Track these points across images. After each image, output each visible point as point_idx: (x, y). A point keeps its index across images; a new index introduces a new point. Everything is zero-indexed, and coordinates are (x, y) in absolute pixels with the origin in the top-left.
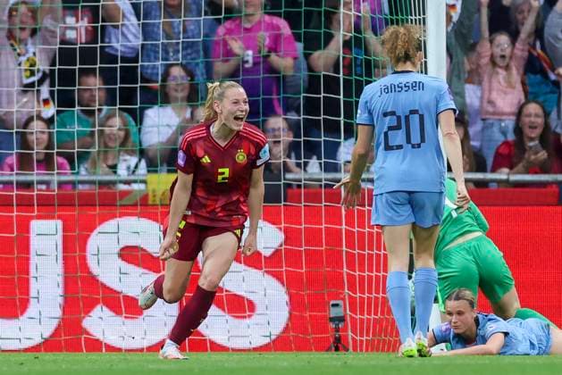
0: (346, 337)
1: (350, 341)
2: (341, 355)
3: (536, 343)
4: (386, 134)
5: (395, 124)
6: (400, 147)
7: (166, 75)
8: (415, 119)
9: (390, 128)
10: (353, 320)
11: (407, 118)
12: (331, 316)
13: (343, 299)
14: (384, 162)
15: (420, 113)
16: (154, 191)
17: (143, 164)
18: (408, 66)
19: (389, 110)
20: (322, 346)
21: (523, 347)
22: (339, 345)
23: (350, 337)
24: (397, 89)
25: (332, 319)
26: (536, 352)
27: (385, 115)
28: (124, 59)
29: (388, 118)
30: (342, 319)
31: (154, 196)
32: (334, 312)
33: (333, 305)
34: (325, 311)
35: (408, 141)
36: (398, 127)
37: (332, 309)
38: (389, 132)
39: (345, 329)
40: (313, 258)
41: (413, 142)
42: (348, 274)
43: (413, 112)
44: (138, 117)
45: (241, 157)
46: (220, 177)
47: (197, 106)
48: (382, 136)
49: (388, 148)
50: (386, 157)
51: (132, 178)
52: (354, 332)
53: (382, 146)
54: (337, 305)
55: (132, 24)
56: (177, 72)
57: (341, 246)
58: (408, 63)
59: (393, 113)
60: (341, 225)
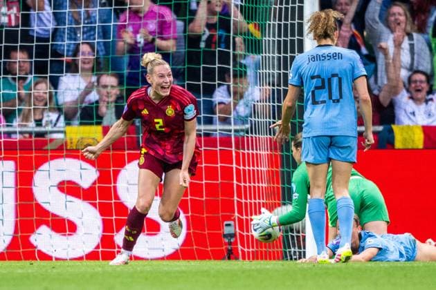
0: (237, 249)
1: (240, 252)
2: (233, 262)
3: (404, 253)
4: (313, 92)
5: (320, 85)
6: (324, 102)
7: (76, 52)
8: (335, 81)
9: (317, 88)
10: (241, 236)
11: (329, 80)
12: (225, 233)
13: (234, 220)
14: (311, 113)
15: (339, 76)
16: (71, 139)
17: (62, 118)
18: (329, 42)
19: (316, 74)
20: (218, 256)
21: (394, 256)
22: (231, 255)
23: (240, 249)
24: (322, 58)
25: (225, 236)
26: (404, 259)
27: (313, 77)
28: (39, 39)
29: (315, 80)
30: (234, 235)
31: (71, 143)
32: (227, 230)
33: (227, 225)
34: (220, 230)
35: (330, 98)
36: (322, 87)
37: (225, 228)
38: (316, 91)
39: (236, 243)
40: (211, 189)
41: (333, 98)
42: (238, 201)
43: (334, 75)
44: (55, 83)
45: (170, 111)
46: (157, 126)
47: (102, 75)
48: (310, 94)
49: (315, 103)
50: (313, 110)
51: (55, 129)
52: (243, 245)
53: (310, 102)
54: (229, 225)
55: (48, 13)
56: (84, 48)
57: (233, 180)
58: (328, 39)
59: (318, 77)
60: (232, 164)
